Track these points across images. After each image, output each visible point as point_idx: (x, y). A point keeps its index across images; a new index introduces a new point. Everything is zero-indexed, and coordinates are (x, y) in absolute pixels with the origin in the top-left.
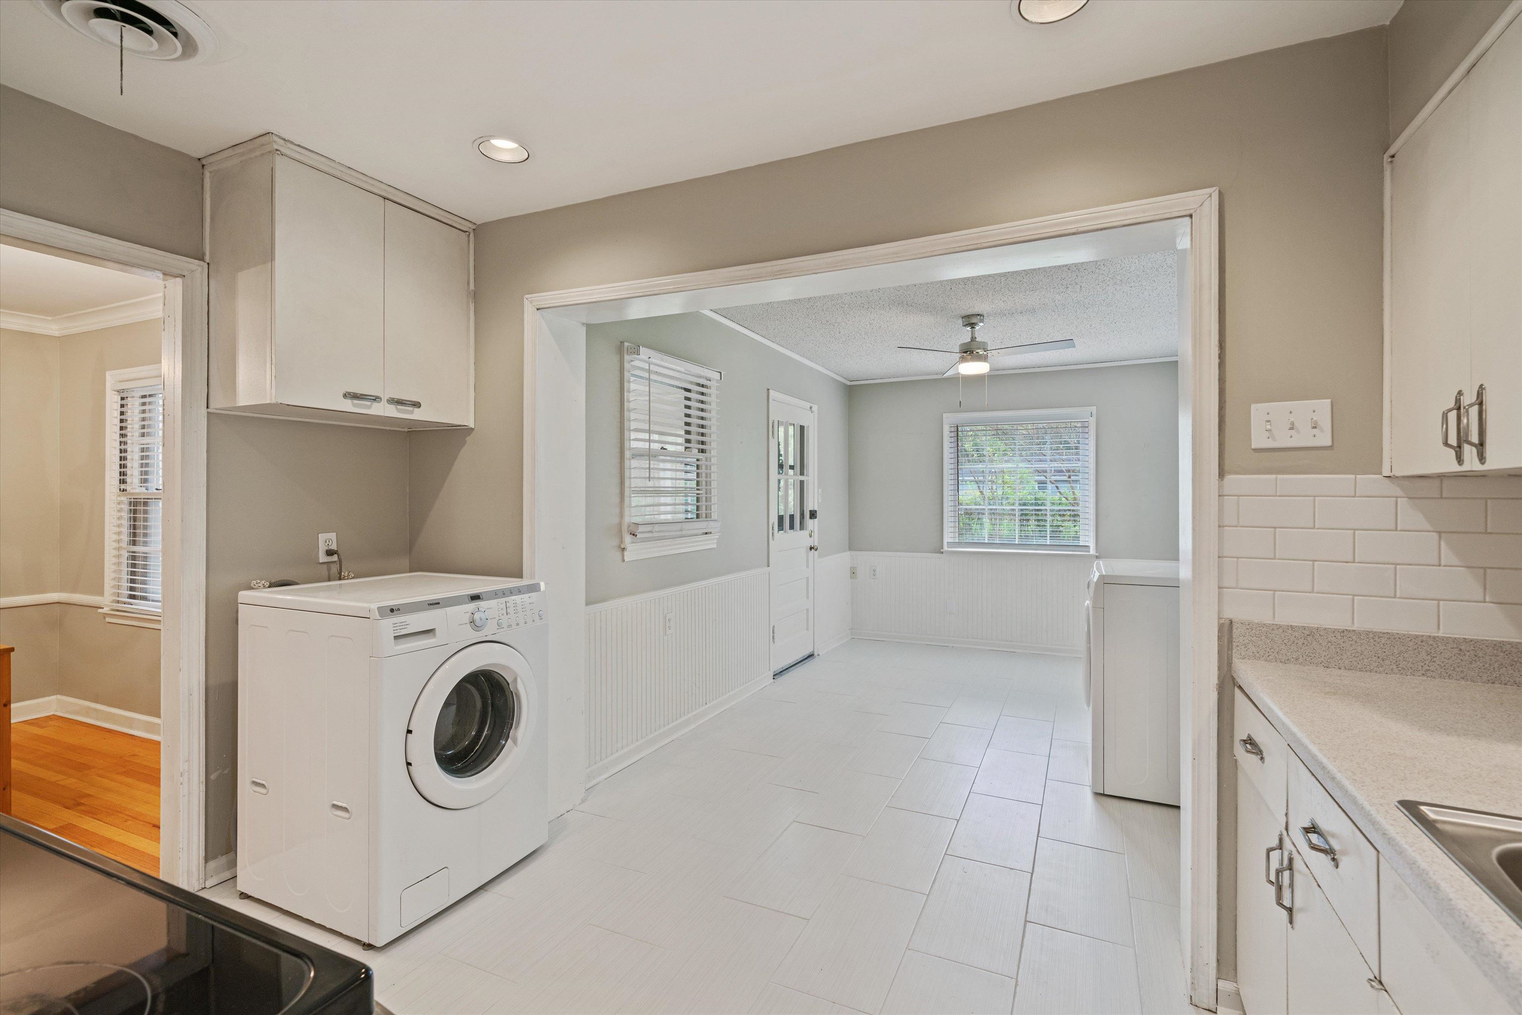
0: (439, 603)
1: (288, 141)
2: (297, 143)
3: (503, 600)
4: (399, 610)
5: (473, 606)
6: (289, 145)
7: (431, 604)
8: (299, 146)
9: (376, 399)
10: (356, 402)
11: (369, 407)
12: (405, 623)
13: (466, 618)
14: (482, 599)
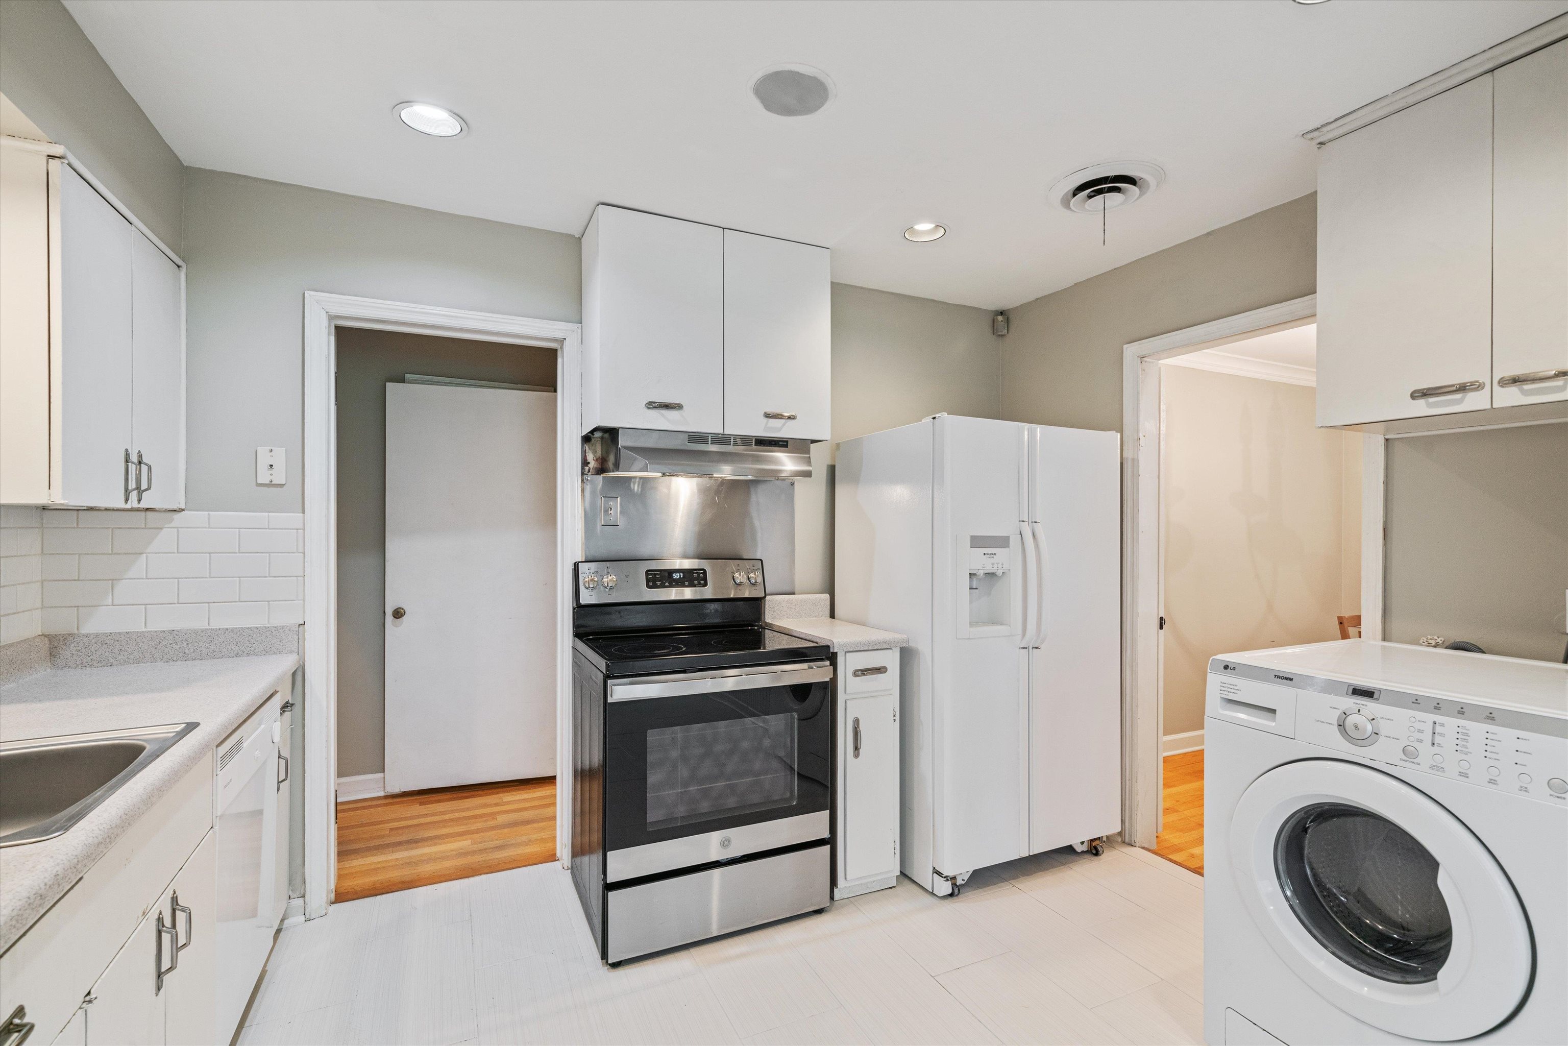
0: (1291, 680)
1: (1323, 126)
2: (1332, 120)
3: (1431, 717)
4: (1234, 669)
5: (1352, 702)
6: (1325, 129)
7: (1279, 677)
8: (1336, 120)
9: (1476, 386)
10: (1432, 400)
11: (1460, 401)
12: (1235, 688)
13: (1334, 717)
14: (1377, 699)
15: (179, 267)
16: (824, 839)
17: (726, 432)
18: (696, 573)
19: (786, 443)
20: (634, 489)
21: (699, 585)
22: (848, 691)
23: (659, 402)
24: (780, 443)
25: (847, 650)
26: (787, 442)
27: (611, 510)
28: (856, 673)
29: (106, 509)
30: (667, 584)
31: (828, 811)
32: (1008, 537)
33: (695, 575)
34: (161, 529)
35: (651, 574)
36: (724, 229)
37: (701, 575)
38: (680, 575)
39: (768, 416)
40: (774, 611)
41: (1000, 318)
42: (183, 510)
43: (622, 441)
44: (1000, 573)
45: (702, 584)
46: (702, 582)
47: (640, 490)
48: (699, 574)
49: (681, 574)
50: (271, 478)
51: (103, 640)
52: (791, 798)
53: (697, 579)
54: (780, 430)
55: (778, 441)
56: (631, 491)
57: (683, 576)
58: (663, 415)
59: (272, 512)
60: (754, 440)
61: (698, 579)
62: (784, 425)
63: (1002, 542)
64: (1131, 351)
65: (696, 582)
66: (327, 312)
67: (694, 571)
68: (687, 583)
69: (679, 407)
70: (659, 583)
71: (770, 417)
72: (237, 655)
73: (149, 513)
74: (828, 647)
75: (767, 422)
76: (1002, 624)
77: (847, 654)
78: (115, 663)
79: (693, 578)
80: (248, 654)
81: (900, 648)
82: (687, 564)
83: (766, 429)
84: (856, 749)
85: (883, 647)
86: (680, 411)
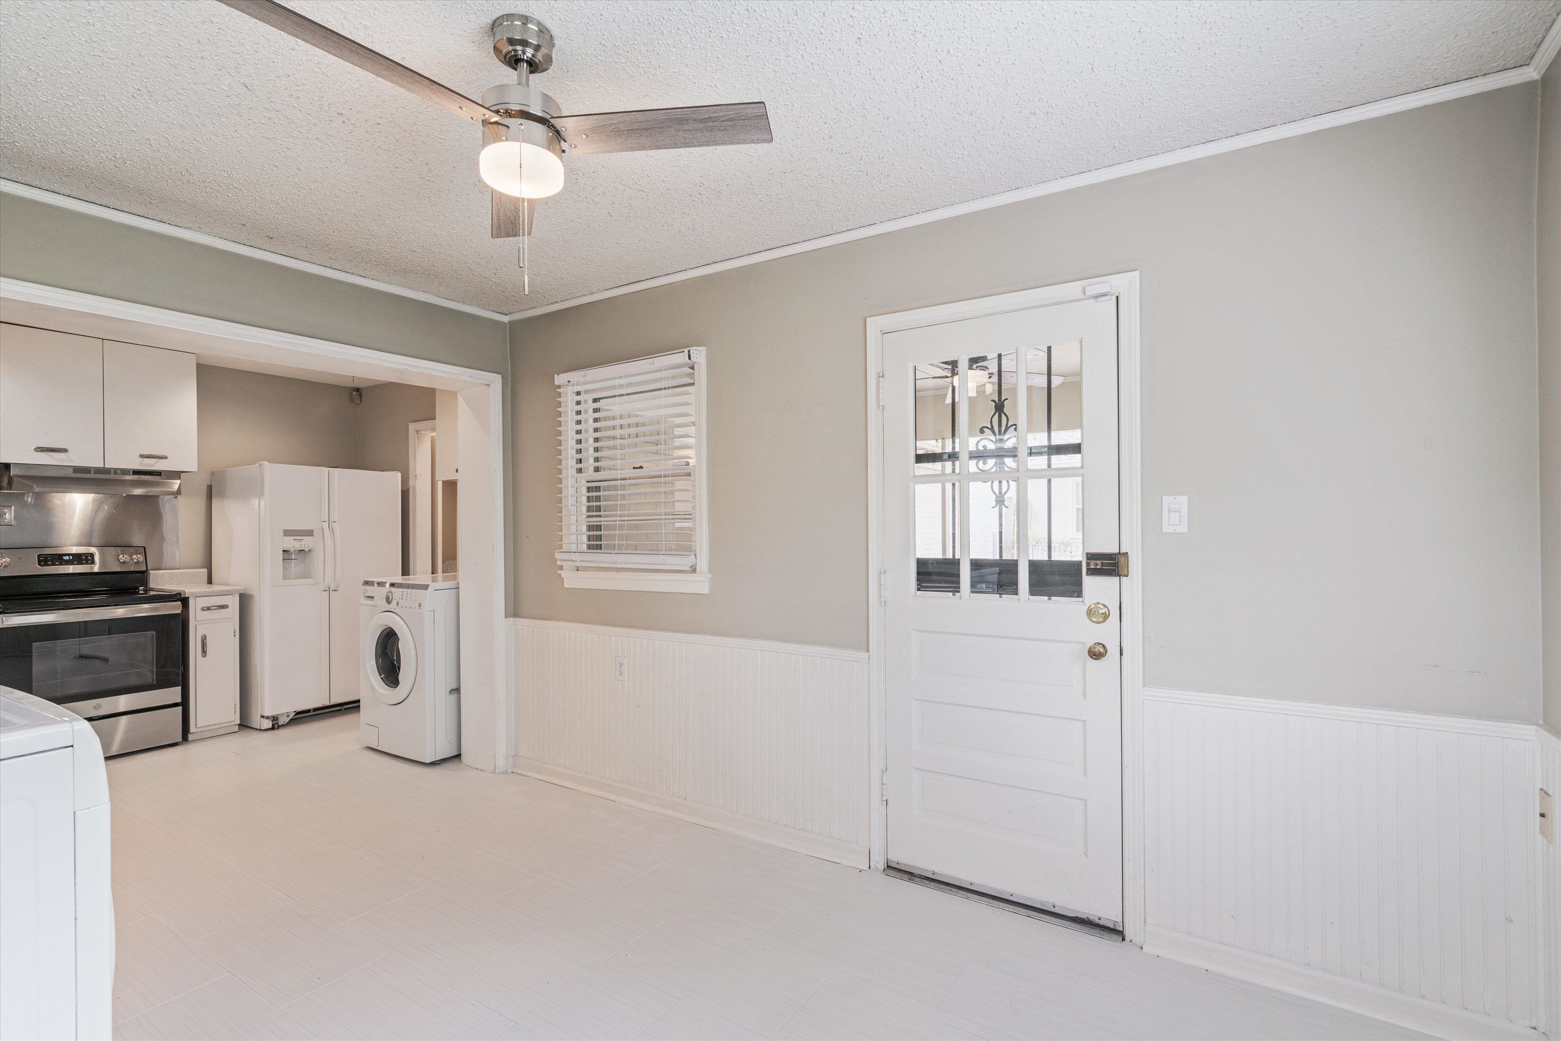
14: (395, 587)
16: (178, 703)
17: (108, 467)
18: (84, 556)
19: (159, 474)
20: (28, 500)
21: (87, 563)
22: (197, 620)
23: (46, 448)
24: (155, 473)
25: (196, 595)
26: (161, 473)
27: (5, 515)
28: (203, 609)
30: (57, 563)
31: (180, 687)
32: (313, 530)
35: (43, 557)
36: (103, 339)
37: (89, 557)
38: (70, 557)
39: (142, 456)
40: (158, 581)
41: (354, 393)
43: (13, 472)
44: (307, 550)
45: (90, 563)
47: (33, 501)
48: (86, 556)
49: (72, 557)
52: (153, 681)
54: (153, 465)
55: (152, 472)
56: (26, 503)
58: (50, 456)
60: (131, 471)
61: (86, 559)
62: (157, 462)
63: (310, 533)
64: (412, 427)
65: (84, 562)
67: (82, 555)
68: (76, 563)
69: (65, 451)
70: (50, 563)
71: (144, 458)
74: (180, 594)
75: (142, 461)
76: (310, 578)
77: (197, 599)
79: (78, 559)
81: (240, 594)
82: (75, 550)
83: (141, 464)
84: (204, 652)
85: (225, 593)
86: (66, 453)
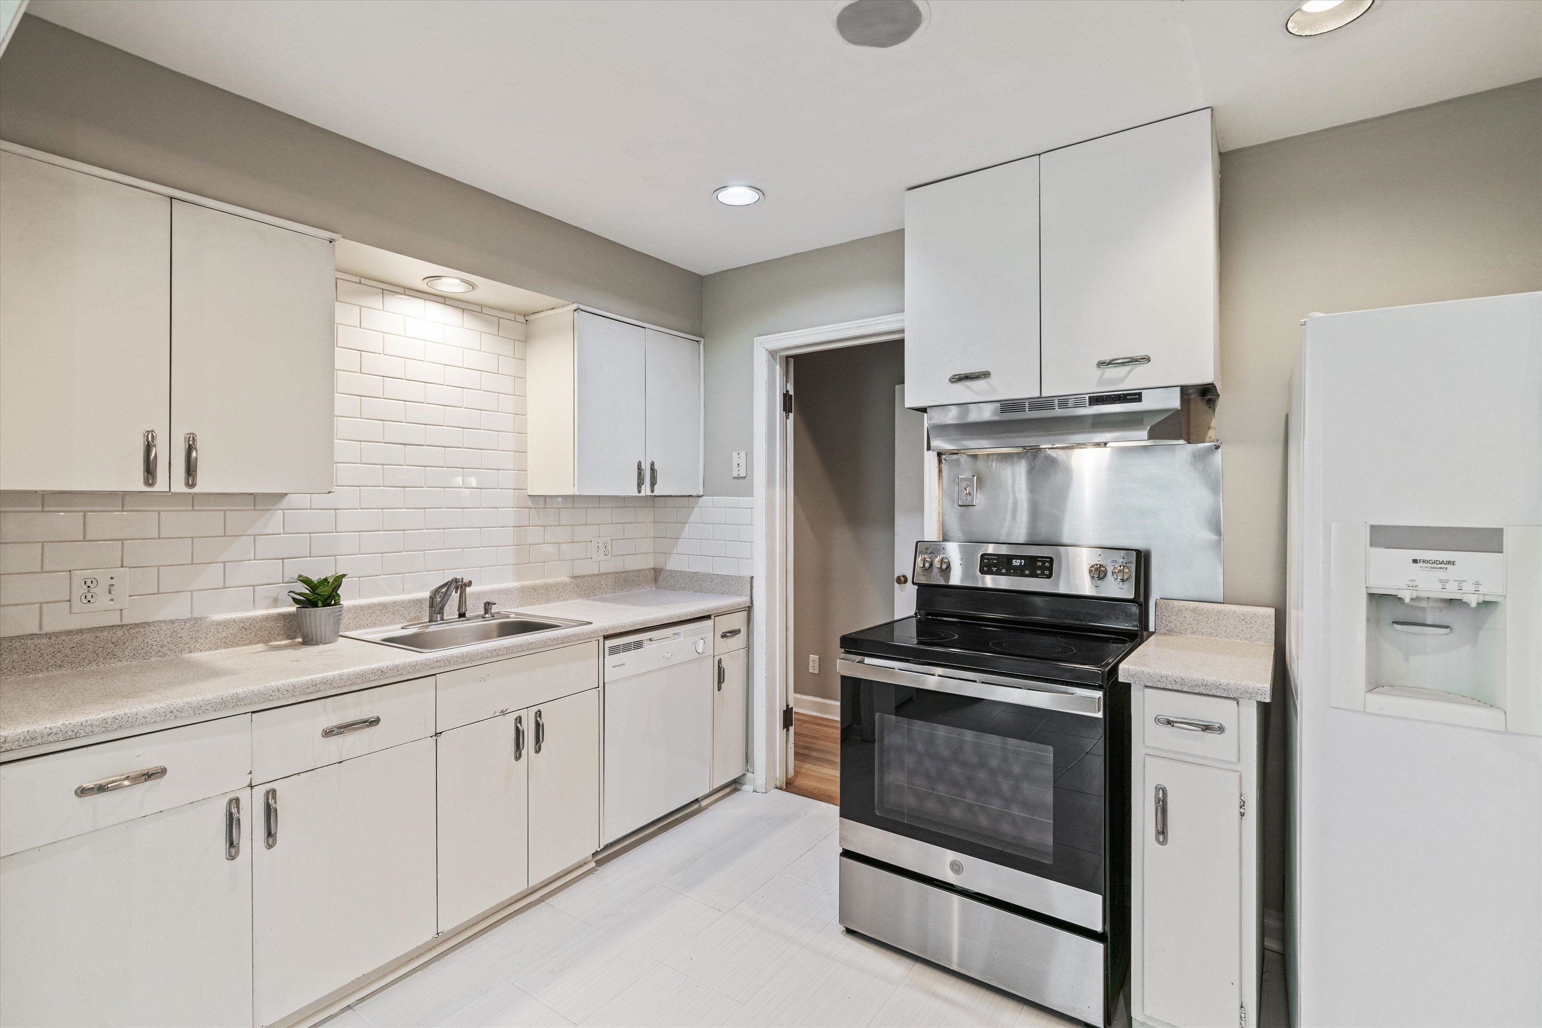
15: (697, 342)
16: (1094, 932)
17: (1043, 395)
18: (1040, 561)
19: (1137, 397)
21: (1043, 575)
22: (1147, 743)
23: (961, 375)
24: (1128, 397)
26: (1140, 394)
28: (1158, 720)
29: (675, 496)
30: (1004, 571)
31: (1101, 897)
33: (1040, 564)
34: (694, 508)
35: (987, 559)
36: (1040, 154)
37: (1047, 564)
38: (1021, 562)
39: (1101, 364)
42: (703, 496)
45: (1046, 575)
46: (1047, 572)
48: (1044, 562)
49: (1023, 561)
50: (738, 473)
51: (673, 574)
53: (1039, 568)
54: (1124, 379)
55: (1124, 395)
57: (1024, 563)
58: (968, 387)
59: (740, 496)
60: (1086, 399)
61: (1042, 568)
62: (1129, 372)
65: (1039, 572)
66: (767, 349)
67: (1039, 559)
68: (1027, 572)
69: (986, 375)
70: (994, 569)
71: (1107, 365)
72: (723, 593)
73: (691, 498)
75: (1103, 373)
78: (676, 589)
79: (1036, 566)
80: (727, 594)
83: (1100, 383)
84: (1162, 832)
85: (1213, 692)
86: (987, 380)
